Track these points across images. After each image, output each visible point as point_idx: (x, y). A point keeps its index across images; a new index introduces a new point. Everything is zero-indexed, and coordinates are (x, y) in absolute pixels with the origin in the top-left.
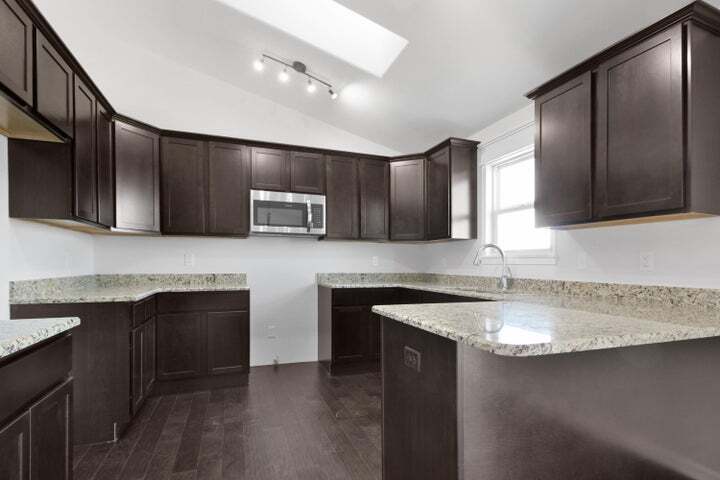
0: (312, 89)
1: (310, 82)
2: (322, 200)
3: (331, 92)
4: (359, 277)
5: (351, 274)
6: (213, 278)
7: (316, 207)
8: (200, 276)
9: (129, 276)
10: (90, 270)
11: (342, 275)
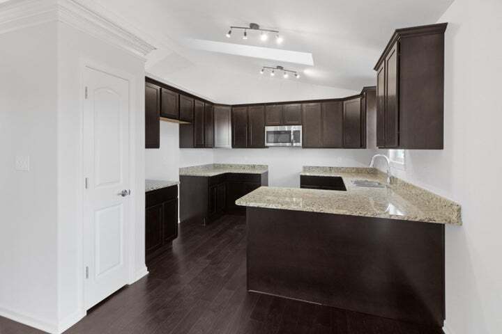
0: (286, 76)
1: (285, 73)
2: (299, 128)
3: (296, 75)
4: (328, 169)
5: (323, 167)
6: (254, 167)
7: (296, 133)
8: (248, 165)
9: (224, 165)
10: (211, 162)
11: (318, 167)
